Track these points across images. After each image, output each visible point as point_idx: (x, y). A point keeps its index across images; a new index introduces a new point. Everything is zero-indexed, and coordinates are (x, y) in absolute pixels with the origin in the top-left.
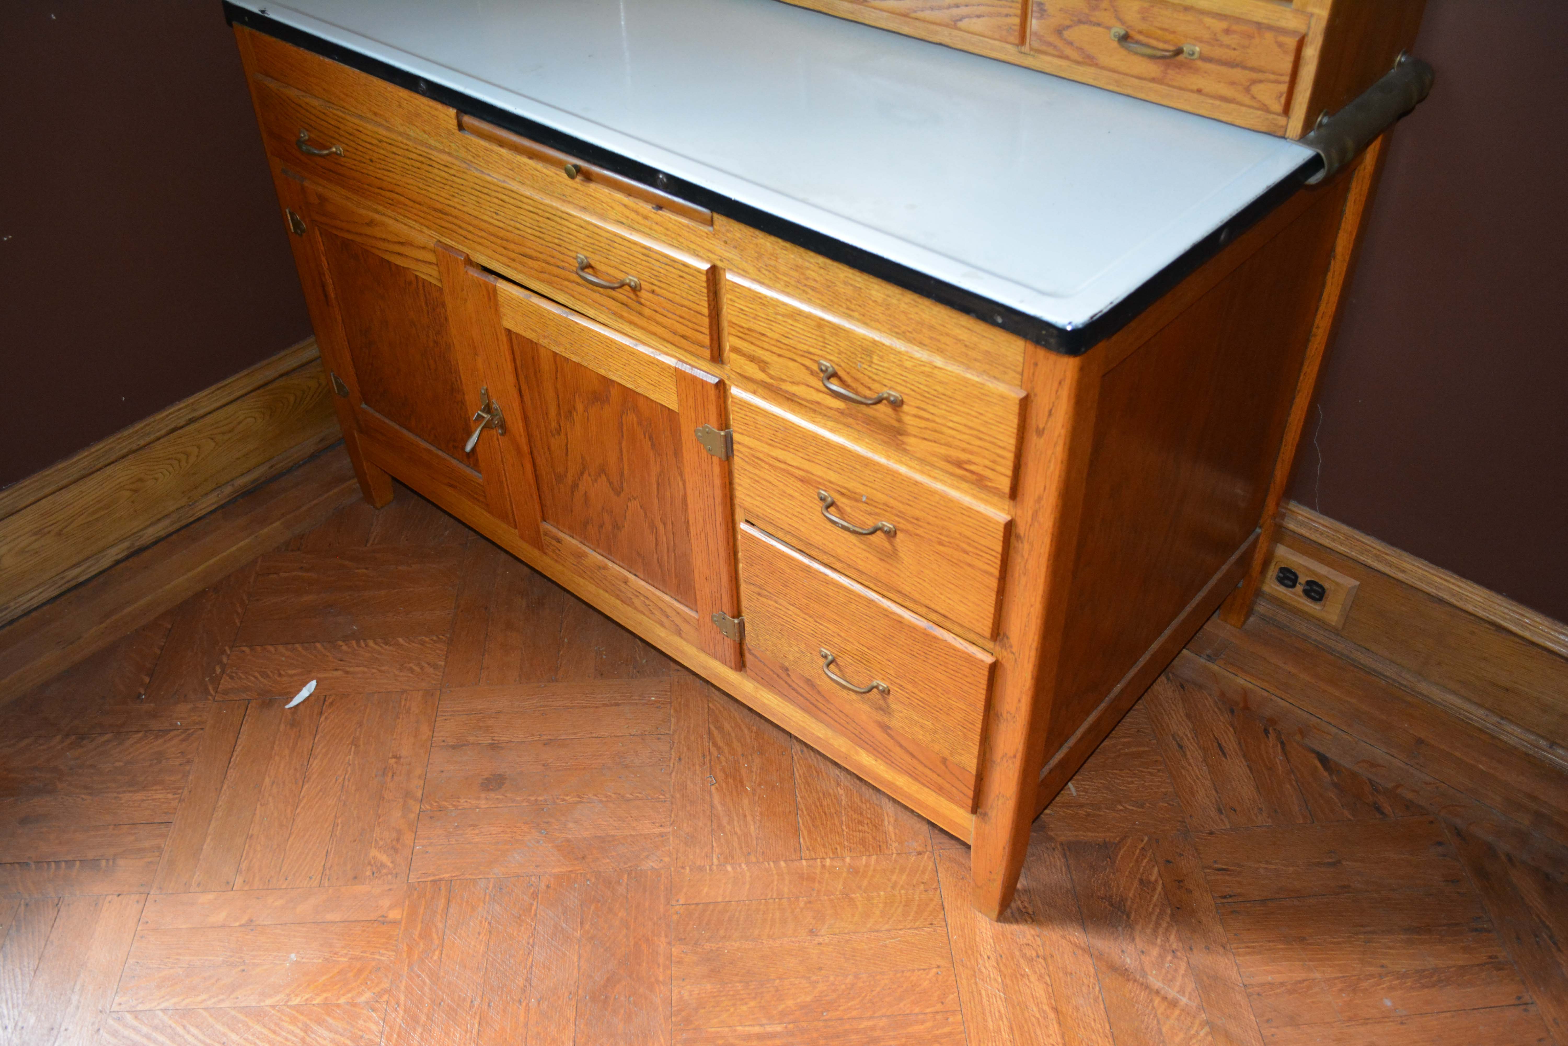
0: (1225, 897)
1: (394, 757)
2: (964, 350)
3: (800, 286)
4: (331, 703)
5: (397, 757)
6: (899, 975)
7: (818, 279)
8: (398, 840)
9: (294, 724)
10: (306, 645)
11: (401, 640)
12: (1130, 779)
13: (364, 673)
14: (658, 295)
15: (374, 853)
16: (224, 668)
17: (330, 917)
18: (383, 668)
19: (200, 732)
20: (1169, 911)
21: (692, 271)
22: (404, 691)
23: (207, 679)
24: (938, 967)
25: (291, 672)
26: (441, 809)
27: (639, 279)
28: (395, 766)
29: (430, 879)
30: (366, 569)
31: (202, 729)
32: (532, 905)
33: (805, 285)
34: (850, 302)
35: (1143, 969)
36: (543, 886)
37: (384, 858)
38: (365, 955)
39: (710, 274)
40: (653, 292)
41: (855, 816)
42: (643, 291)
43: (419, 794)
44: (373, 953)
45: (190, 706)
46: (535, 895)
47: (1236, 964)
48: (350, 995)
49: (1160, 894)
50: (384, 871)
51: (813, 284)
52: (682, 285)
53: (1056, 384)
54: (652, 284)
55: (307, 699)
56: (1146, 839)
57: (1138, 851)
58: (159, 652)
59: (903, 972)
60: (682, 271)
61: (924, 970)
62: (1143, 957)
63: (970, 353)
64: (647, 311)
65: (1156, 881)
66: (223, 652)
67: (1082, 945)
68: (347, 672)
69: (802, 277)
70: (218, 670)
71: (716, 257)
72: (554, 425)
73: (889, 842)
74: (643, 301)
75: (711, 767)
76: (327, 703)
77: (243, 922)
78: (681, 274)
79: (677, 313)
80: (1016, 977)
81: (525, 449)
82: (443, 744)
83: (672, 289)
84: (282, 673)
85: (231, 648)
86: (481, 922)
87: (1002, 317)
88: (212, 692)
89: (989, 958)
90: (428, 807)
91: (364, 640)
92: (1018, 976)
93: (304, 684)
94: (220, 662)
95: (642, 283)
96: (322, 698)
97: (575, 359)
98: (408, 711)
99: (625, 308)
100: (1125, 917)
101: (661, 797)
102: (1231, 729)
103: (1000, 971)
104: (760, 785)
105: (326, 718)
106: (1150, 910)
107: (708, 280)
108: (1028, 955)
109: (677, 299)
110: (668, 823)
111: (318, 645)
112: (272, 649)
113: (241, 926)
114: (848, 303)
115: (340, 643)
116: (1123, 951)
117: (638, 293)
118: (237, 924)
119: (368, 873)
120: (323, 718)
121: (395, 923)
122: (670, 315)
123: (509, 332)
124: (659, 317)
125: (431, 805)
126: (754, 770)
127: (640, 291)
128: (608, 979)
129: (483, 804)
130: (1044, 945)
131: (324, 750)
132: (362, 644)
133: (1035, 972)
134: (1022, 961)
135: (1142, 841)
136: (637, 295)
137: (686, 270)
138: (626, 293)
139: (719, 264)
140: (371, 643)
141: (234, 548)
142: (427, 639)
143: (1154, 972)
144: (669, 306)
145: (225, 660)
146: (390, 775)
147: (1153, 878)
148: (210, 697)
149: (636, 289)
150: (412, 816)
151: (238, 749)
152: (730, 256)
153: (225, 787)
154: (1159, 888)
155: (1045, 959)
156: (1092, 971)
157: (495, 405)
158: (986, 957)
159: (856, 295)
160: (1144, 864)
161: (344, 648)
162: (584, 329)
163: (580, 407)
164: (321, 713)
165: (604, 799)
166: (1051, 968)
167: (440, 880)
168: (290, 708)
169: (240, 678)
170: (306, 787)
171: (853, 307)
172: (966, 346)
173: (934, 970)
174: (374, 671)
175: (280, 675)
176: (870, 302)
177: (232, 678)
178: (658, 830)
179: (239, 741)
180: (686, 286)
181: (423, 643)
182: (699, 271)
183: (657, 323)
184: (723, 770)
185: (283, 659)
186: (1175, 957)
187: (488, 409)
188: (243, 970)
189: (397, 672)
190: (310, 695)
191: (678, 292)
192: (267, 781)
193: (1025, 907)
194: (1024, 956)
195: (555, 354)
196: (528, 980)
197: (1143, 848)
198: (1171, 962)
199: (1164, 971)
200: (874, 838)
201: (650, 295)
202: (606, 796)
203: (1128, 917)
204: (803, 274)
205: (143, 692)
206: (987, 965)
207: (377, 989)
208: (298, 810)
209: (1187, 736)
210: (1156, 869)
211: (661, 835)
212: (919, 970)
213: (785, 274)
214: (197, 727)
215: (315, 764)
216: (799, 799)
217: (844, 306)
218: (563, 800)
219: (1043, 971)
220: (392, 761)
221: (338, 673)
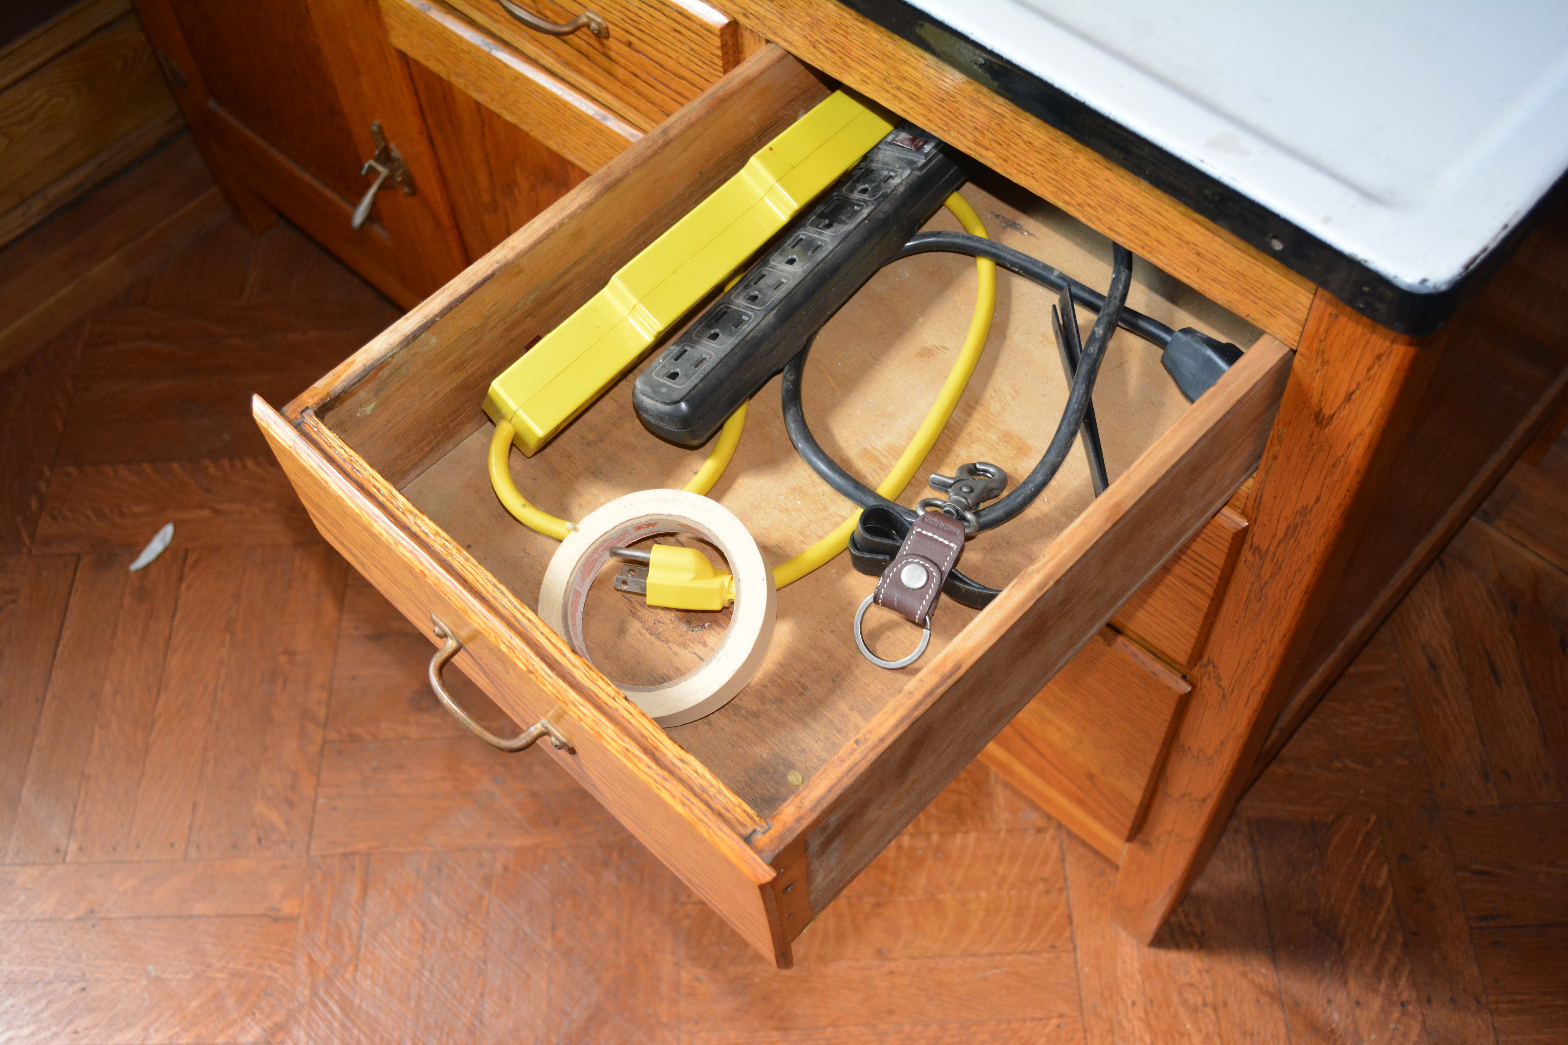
0: (1483, 918)
1: (286, 652)
2: (1195, 259)
3: (888, 88)
4: (196, 563)
5: (290, 653)
6: (1003, 1027)
7: (923, 84)
8: (293, 787)
9: (143, 595)
10: (158, 464)
12: (1354, 718)
13: (242, 513)
14: (638, 51)
15: (260, 808)
16: (42, 501)
17: (200, 908)
19: (12, 606)
20: (1400, 939)
21: (695, 27)
23: (19, 519)
24: (1061, 1016)
25: (137, 509)
26: (354, 739)
27: (604, 19)
28: (287, 667)
29: (340, 850)
30: (242, 337)
31: (14, 601)
32: (481, 897)
33: (899, 88)
34: (981, 132)
35: (1356, 1031)
36: (498, 868)
37: (275, 817)
38: (250, 969)
39: (727, 36)
40: (630, 44)
42: (612, 40)
43: (322, 713)
44: (260, 967)
46: (487, 881)
47: (1495, 1029)
48: (231, 1032)
49: (1389, 910)
50: (275, 837)
51: (913, 89)
52: (678, 44)
53: (1368, 360)
54: (627, 32)
55: (160, 556)
56: (1373, 818)
57: (1360, 840)
59: (1009, 1021)
60: (679, 23)
61: (1041, 1020)
62: (1358, 1011)
63: (1203, 267)
64: (621, 73)
65: (1384, 888)
66: (40, 474)
67: (1271, 988)
68: (217, 512)
69: (892, 73)
70: (34, 505)
71: (737, 9)
72: (486, 198)
73: (997, 812)
74: (613, 54)
76: (190, 562)
77: (81, 912)
78: (677, 26)
79: (673, 86)
80: (1172, 1037)
81: (447, 221)
82: (355, 633)
83: (661, 47)
84: (124, 510)
85: (51, 467)
86: (411, 922)
87: (1282, 242)
88: (27, 540)
89: (1134, 1004)
90: (335, 736)
91: (241, 458)
92: (1176, 1035)
93: (155, 531)
94: (37, 491)
95: (610, 26)
96: (182, 553)
97: (509, 117)
98: (305, 577)
99: (585, 60)
100: (1335, 946)
102: (1511, 638)
103: (1149, 1026)
105: (189, 587)
106: (1373, 935)
107: (723, 46)
108: (1191, 1001)
109: (671, 64)
111: (175, 466)
112: (109, 470)
113: (79, 919)
114: (978, 134)
115: (207, 462)
116: (1329, 1001)
117: (605, 41)
118: (72, 916)
119: (253, 840)
120: (184, 586)
121: (291, 920)
122: (660, 86)
123: (403, 57)
124: (640, 85)
125: (339, 732)
127: (608, 36)
128: (590, 1019)
129: (413, 732)
130: (1214, 986)
131: (187, 638)
132: (238, 463)
133: (1200, 1030)
134: (1182, 1011)
135: (1368, 821)
136: (602, 44)
137: (686, 22)
138: (585, 37)
139: (741, 19)
140: (250, 463)
141: (52, 300)
143: (1373, 1037)
144: (658, 72)
145: (43, 487)
146: (281, 681)
147: (1380, 883)
148: (24, 549)
149: (601, 35)
150: (313, 749)
151: (66, 635)
152: (762, 12)
153: (49, 696)
154: (1388, 901)
155: (1215, 1009)
156: (1283, 1030)
157: (396, 153)
158: (1129, 1003)
159: (993, 125)
160: (1368, 860)
161: (212, 470)
162: (518, 77)
163: (524, 183)
164: (181, 579)
166: (1223, 1024)
167: (354, 853)
168: (137, 571)
169: (66, 518)
170: (163, 697)
171: (986, 143)
172: (1198, 254)
173: (1055, 1021)
174: (255, 510)
175: (122, 514)
176: (1020, 142)
177: (54, 518)
179: (67, 623)
180: (686, 48)
182: (706, 27)
183: (639, 93)
185: (126, 487)
186: (1404, 1013)
187: (386, 157)
188: (83, 989)
190: (166, 549)
191: (673, 54)
192: (108, 688)
193: (1190, 924)
194: (1185, 1002)
195: (478, 104)
196: (478, 1015)
197: (1368, 834)
198: (1398, 1021)
199: (1387, 1035)
200: (974, 804)
201: (626, 48)
203: (1341, 945)
204: (894, 68)
206: (1131, 1015)
207: (269, 1023)
208: (152, 737)
209: (1443, 647)
210: (1385, 869)
212: (1033, 1019)
213: (860, 62)
215: (174, 662)
217: (970, 137)
219: (1211, 1028)
220: (283, 659)
221: (205, 513)
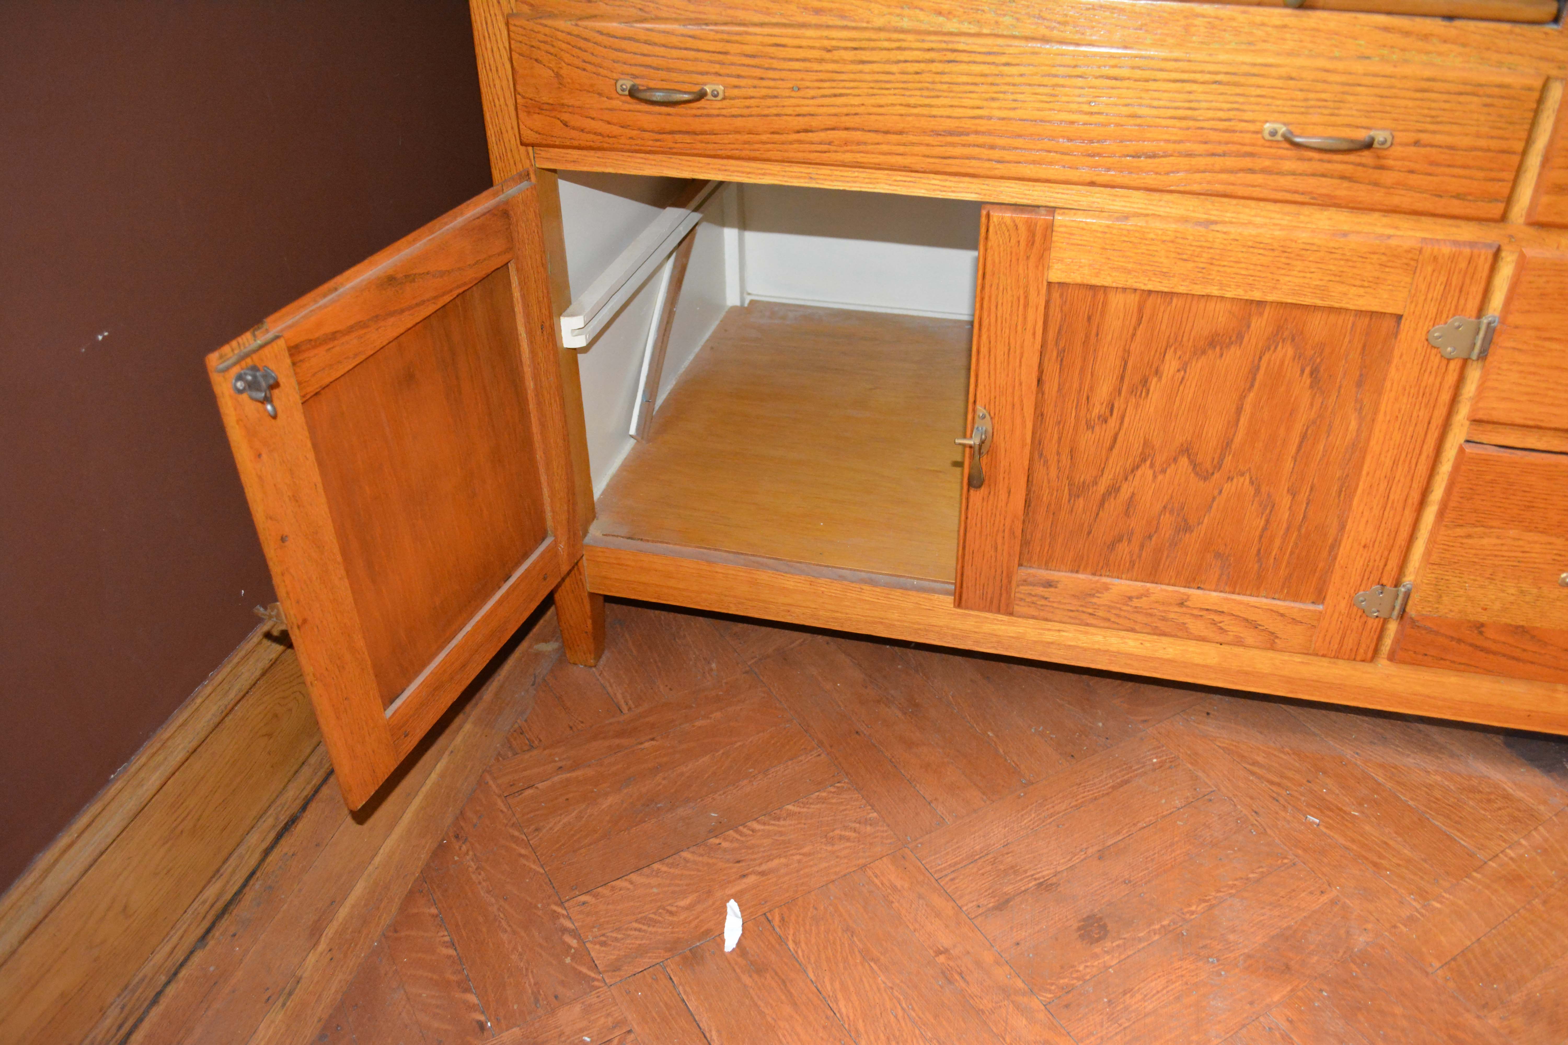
1: (939, 953)
4: (782, 919)
5: (942, 952)
9: (759, 969)
10: (670, 860)
11: (790, 807)
13: (787, 865)
16: (574, 933)
18: (805, 850)
19: (631, 1037)
22: (863, 868)
23: (567, 961)
25: (682, 903)
26: (1066, 990)
28: (951, 964)
30: (653, 739)
31: (630, 1032)
36: (1283, 1023)
41: (1478, 796)
43: (1020, 984)
45: (577, 1008)
54: (1417, 131)
55: (744, 929)
58: (451, 952)
66: (555, 916)
68: (762, 874)
70: (574, 943)
72: (1099, 409)
73: (1535, 808)
75: (1294, 807)
76: (776, 923)
82: (980, 911)
84: (674, 909)
85: (561, 904)
88: (592, 975)
90: (1049, 996)
91: (744, 825)
93: (720, 911)
94: (564, 930)
96: (763, 919)
98: (894, 888)
101: (1286, 861)
104: (1361, 804)
105: (795, 943)
110: (1326, 886)
111: (685, 854)
112: (623, 884)
115: (714, 841)
120: (791, 945)
125: (1050, 991)
126: (1337, 792)
129: (1108, 960)
131: (837, 985)
132: (745, 830)
140: (755, 825)
142: (824, 794)
145: (568, 924)
146: (957, 977)
148: (596, 983)
150: (1041, 1016)
151: (713, 1036)
161: (725, 845)
163: (1171, 367)
164: (783, 940)
165: (1233, 891)
168: (734, 951)
169: (616, 939)
174: (798, 857)
175: (671, 913)
177: (603, 944)
178: (1325, 899)
179: (703, 1025)
181: (823, 800)
184: (1309, 805)
185: (655, 890)
189: (829, 848)
190: (745, 922)
200: (1519, 810)
202: (1232, 887)
205: (482, 1018)
211: (1333, 902)
214: (617, 1032)
215: (844, 1008)
216: (1411, 803)
218: (1192, 913)
220: (941, 959)
221: (752, 879)
